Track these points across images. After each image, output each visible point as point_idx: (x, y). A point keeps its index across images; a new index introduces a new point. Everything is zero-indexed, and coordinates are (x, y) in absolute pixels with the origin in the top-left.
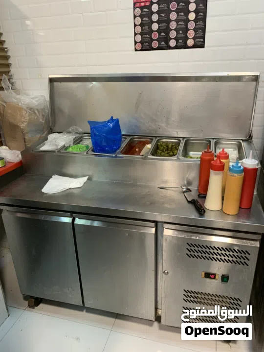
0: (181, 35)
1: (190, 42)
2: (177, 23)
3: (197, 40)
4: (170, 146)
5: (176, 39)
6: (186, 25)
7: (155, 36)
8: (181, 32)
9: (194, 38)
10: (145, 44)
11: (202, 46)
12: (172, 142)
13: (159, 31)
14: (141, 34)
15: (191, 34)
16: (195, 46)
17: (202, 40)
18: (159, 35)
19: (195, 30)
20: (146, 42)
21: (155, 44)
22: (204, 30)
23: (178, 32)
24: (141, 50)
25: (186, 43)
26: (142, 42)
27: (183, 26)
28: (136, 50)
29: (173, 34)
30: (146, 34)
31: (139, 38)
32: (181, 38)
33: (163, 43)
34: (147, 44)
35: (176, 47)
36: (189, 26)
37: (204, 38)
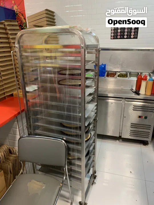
0: (129, 34)
1: (132, 37)
2: (128, 30)
3: (135, 36)
4: (123, 75)
5: (127, 35)
6: (131, 30)
7: (119, 34)
8: (129, 33)
9: (134, 35)
10: (115, 37)
11: (137, 38)
12: (124, 73)
13: (121, 32)
14: (114, 33)
15: (133, 34)
16: (134, 38)
17: (137, 36)
18: (121, 34)
19: (134, 32)
20: (115, 36)
21: (119, 37)
22: (137, 32)
23: (128, 33)
24: (113, 39)
25: (130, 37)
26: (114, 36)
27: (130, 31)
28: (111, 39)
29: (126, 34)
30: (116, 33)
31: (113, 35)
32: (129, 35)
33: (122, 36)
34: (116, 37)
35: (127, 38)
36: (132, 31)
37: (137, 35)
